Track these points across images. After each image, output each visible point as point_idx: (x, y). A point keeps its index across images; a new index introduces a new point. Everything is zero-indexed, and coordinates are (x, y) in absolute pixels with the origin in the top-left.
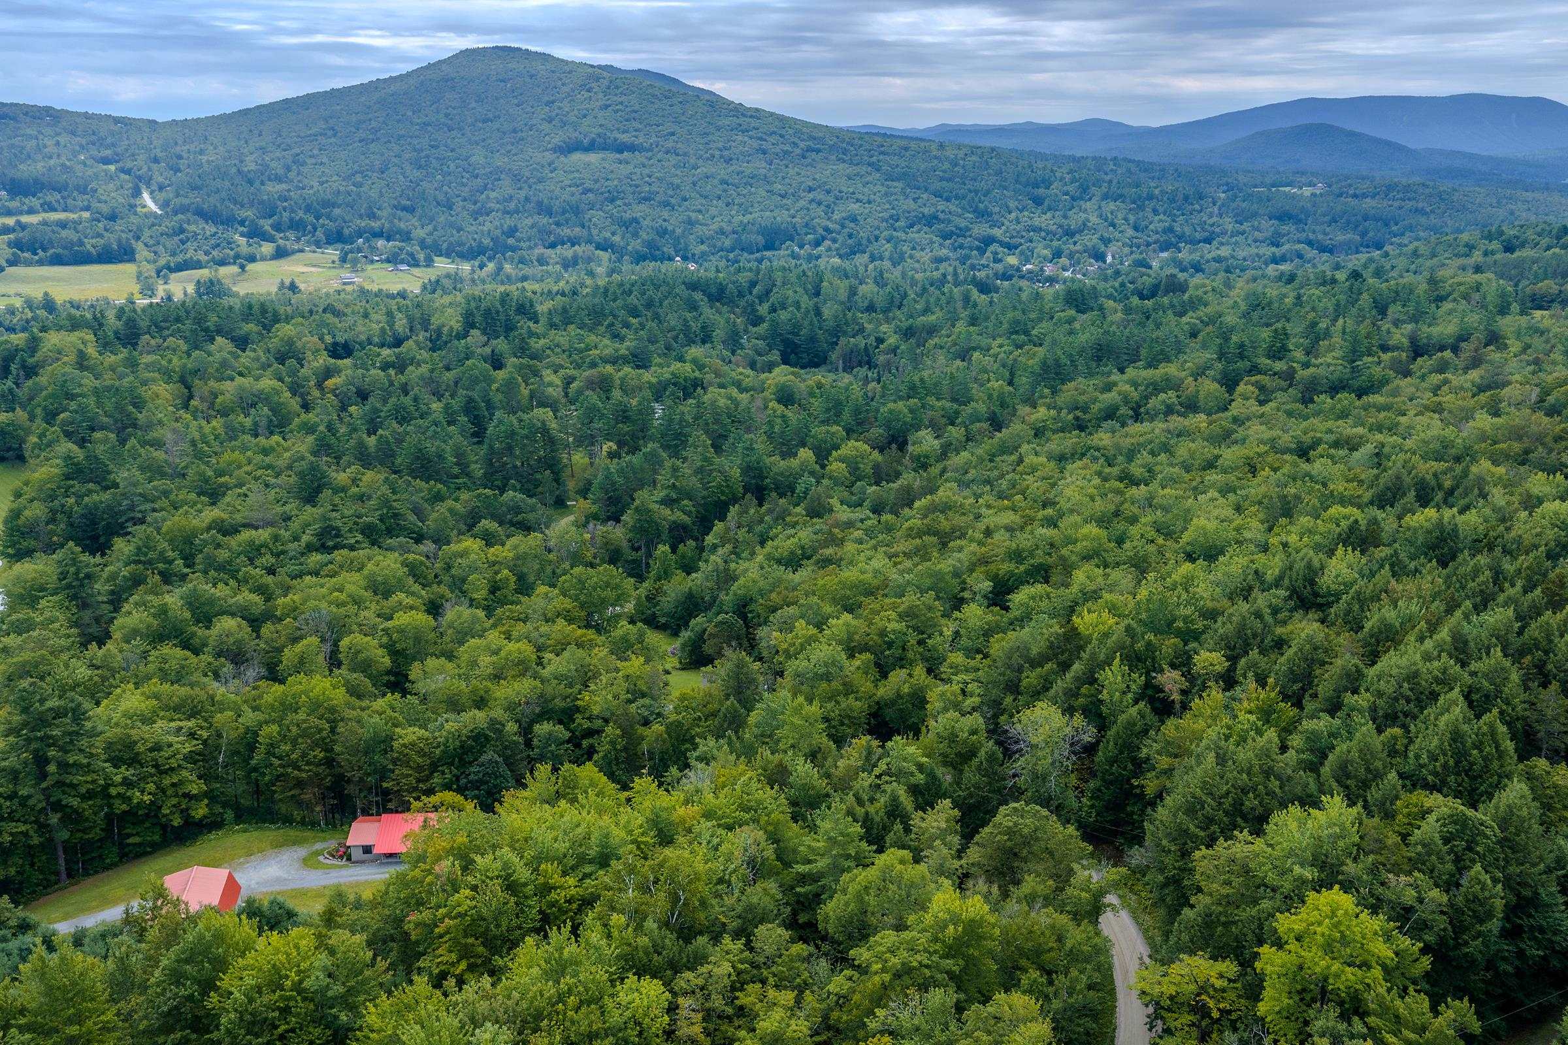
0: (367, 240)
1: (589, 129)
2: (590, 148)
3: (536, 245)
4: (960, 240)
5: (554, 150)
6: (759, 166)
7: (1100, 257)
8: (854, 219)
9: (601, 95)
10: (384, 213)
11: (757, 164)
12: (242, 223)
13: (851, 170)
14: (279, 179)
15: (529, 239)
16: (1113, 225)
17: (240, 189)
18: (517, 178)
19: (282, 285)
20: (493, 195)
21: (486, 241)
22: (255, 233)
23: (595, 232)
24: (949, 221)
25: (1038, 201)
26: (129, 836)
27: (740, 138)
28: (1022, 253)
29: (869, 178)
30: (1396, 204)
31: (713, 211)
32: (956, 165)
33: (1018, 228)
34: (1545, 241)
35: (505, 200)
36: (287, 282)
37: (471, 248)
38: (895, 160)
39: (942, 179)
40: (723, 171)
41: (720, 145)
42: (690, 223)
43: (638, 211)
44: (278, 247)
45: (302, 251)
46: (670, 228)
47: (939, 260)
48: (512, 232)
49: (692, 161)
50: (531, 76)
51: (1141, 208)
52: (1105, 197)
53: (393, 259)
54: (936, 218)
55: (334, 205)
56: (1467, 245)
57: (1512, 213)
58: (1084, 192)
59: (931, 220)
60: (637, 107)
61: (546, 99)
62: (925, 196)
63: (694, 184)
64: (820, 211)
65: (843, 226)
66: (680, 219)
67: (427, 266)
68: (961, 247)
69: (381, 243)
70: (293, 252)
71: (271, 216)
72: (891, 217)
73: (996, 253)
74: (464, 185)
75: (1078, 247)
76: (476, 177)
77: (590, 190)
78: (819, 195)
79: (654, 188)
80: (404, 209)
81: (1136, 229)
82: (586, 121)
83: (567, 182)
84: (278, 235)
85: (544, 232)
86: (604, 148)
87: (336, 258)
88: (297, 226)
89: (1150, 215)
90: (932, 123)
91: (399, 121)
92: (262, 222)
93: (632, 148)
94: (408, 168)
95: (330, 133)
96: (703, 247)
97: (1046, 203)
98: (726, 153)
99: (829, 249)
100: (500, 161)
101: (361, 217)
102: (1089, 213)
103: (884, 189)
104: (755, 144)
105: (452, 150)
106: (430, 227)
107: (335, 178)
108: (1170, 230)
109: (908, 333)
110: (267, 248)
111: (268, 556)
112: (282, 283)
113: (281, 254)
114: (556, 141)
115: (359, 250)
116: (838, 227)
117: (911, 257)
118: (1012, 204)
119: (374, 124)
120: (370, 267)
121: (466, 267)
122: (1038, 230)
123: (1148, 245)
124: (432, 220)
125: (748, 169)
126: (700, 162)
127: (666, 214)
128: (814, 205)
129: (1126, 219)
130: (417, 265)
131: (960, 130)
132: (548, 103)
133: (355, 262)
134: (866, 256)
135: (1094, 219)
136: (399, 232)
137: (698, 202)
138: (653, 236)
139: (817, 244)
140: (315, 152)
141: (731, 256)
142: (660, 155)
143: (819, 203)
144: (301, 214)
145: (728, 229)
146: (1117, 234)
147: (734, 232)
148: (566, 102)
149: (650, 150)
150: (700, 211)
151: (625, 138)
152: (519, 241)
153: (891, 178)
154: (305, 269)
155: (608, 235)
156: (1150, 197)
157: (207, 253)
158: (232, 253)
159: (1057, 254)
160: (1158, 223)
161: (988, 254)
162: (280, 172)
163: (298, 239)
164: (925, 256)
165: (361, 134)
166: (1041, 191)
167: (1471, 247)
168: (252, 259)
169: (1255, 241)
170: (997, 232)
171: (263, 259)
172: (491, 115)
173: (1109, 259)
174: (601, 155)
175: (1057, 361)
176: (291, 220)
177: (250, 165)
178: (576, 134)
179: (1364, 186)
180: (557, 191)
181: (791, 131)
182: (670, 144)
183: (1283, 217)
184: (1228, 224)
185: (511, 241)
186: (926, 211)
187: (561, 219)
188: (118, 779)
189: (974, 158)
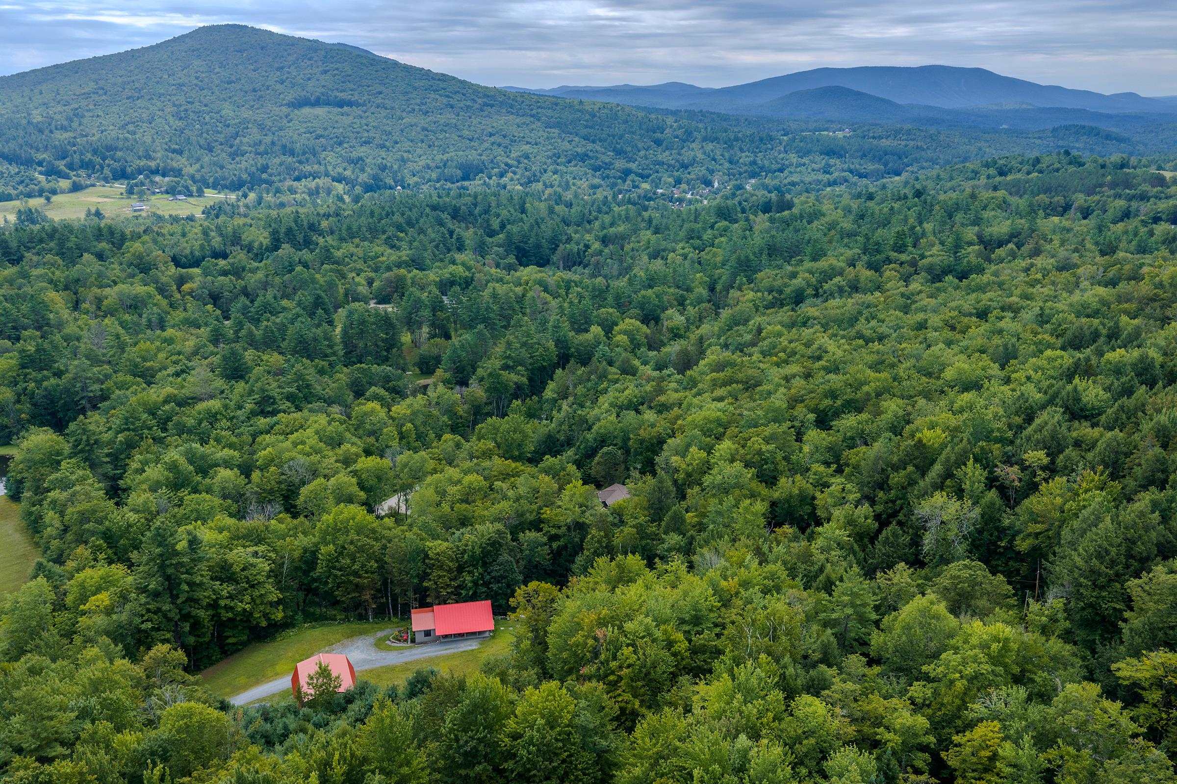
0: (147, 177)
1: (314, 89)
2: (317, 103)
3: (285, 179)
4: (607, 172)
5: (289, 105)
6: (448, 117)
7: (708, 183)
8: (527, 157)
9: (320, 63)
10: (159, 155)
11: (448, 116)
12: (40, 164)
13: (519, 120)
14: (64, 128)
15: (279, 174)
16: (714, 160)
17: (33, 137)
18: (261, 127)
19: (89, 213)
20: (245, 140)
21: (245, 176)
22: (52, 172)
23: (330, 168)
24: (597, 158)
25: (658, 143)
26: (228, 637)
27: (432, 96)
28: (652, 181)
29: (534, 126)
30: (903, 143)
31: (419, 151)
32: (594, 116)
33: (647, 162)
34: (1026, 168)
35: (255, 144)
36: (93, 210)
37: (233, 181)
38: (550, 113)
39: (586, 127)
40: (423, 121)
41: (418, 101)
42: (403, 161)
43: (361, 151)
44: (74, 183)
45: (94, 185)
46: (389, 165)
47: (594, 187)
48: (264, 169)
49: (398, 113)
50: (262, 48)
51: (731, 147)
52: (705, 139)
53: (171, 191)
54: (587, 155)
55: (116, 149)
56: (973, 171)
57: (980, 149)
58: (688, 136)
59: (583, 158)
60: (350, 72)
61: (276, 65)
62: (577, 139)
63: (402, 131)
64: (500, 151)
65: (519, 162)
66: (395, 157)
67: (199, 196)
68: (608, 177)
69: (158, 179)
70: (87, 187)
71: (64, 158)
72: (554, 155)
73: (633, 181)
74: (220, 133)
75: (693, 176)
76: (228, 126)
77: (321, 136)
78: (497, 139)
79: (371, 134)
80: (174, 151)
81: (731, 162)
82: (311, 84)
83: (303, 130)
84: (72, 173)
85: (290, 169)
86: (328, 103)
87: (123, 191)
88: (87, 165)
89: (738, 153)
90: (556, 85)
91: (158, 83)
92: (57, 163)
93: (350, 104)
94: (171, 120)
95: (101, 92)
96: (415, 179)
97: (664, 145)
98: (423, 107)
99: (512, 180)
100: (246, 114)
101: (140, 158)
102: (695, 151)
103: (545, 135)
104: (445, 100)
105: (206, 106)
106: (197, 166)
107: (111, 127)
108: (754, 163)
109: (605, 241)
110: (64, 184)
111: (224, 420)
112: (89, 210)
113: (76, 188)
114: (289, 98)
115: (142, 184)
116: (515, 163)
117: (574, 184)
118: (640, 145)
119: (137, 85)
120: (153, 198)
121: (233, 197)
122: (661, 163)
123: (740, 174)
124: (198, 160)
125: (442, 119)
126: (404, 114)
127: (383, 153)
128: (495, 147)
129: (722, 155)
130: (191, 195)
131: (577, 91)
132: (278, 69)
133: (141, 194)
134: (541, 184)
135: (700, 156)
136: (172, 170)
137: (407, 145)
138: (376, 170)
139: (502, 175)
140: (91, 107)
141: (438, 185)
142: (373, 109)
143: (499, 145)
144: (89, 156)
145: (432, 165)
146: (718, 167)
147: (438, 167)
148: (292, 67)
149: (364, 105)
150: (409, 152)
151: (342, 95)
152: (271, 175)
153: (548, 126)
154: (100, 200)
155: (340, 170)
156: (737, 139)
157: (15, 188)
158: (37, 188)
159: (678, 182)
160: (745, 158)
161: (628, 182)
162: (65, 123)
163: (89, 176)
164: (584, 184)
165: (127, 92)
166: (658, 135)
167: (976, 173)
168: (54, 192)
169: (813, 170)
170: (633, 166)
171: (63, 192)
172: (233, 78)
173: (716, 185)
174: (326, 109)
175: (747, 257)
176: (82, 161)
177: (37, 118)
178: (304, 93)
179: (879, 131)
180: (295, 137)
181: (470, 91)
182: (379, 101)
183: (830, 152)
184: (793, 158)
185: (264, 176)
186: (579, 150)
187: (303, 158)
188: (224, 593)
189: (606, 111)
